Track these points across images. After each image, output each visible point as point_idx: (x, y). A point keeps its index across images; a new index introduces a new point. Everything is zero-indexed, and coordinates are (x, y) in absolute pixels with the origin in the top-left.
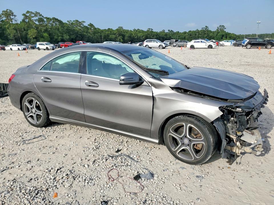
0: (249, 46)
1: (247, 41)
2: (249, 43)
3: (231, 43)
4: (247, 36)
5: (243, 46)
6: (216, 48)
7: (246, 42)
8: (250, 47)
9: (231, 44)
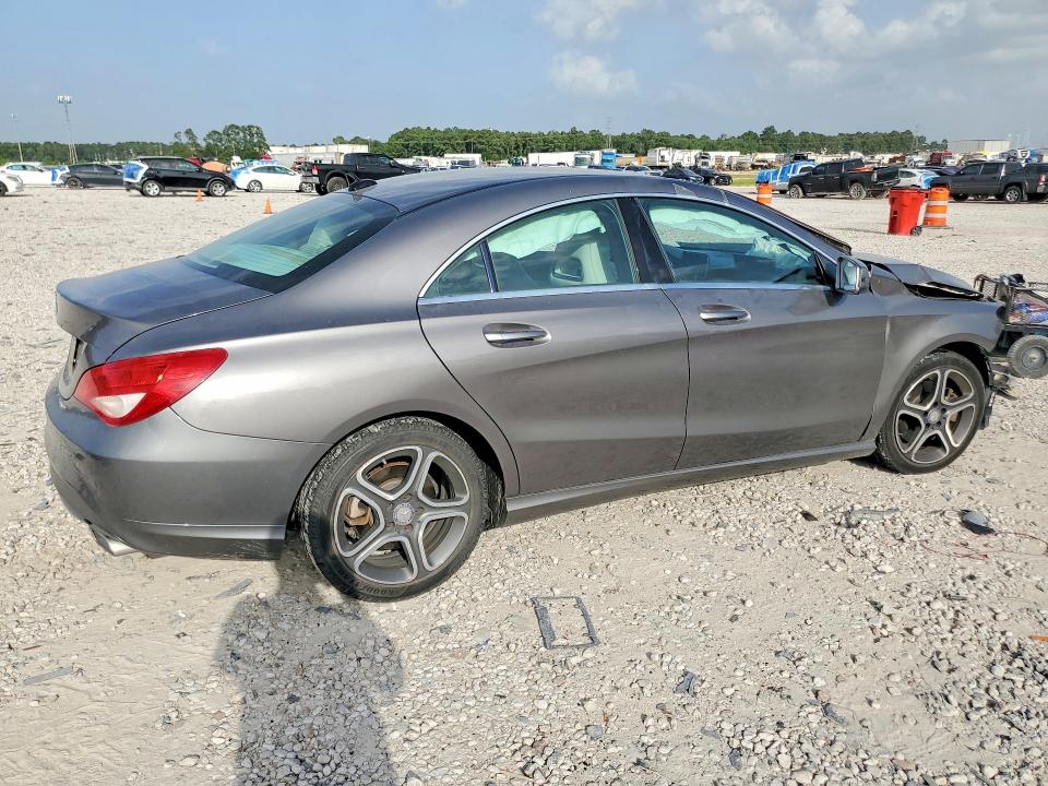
0: (153, 188)
1: (141, 168)
2: (151, 177)
3: (50, 174)
4: (142, 150)
5: (130, 186)
6: (22, 193)
7: (141, 174)
8: (157, 192)
9: (53, 179)
